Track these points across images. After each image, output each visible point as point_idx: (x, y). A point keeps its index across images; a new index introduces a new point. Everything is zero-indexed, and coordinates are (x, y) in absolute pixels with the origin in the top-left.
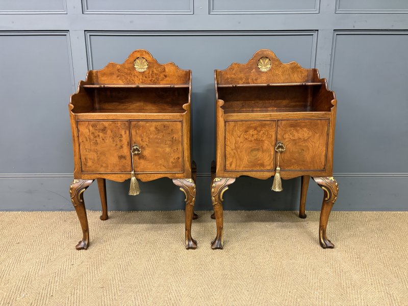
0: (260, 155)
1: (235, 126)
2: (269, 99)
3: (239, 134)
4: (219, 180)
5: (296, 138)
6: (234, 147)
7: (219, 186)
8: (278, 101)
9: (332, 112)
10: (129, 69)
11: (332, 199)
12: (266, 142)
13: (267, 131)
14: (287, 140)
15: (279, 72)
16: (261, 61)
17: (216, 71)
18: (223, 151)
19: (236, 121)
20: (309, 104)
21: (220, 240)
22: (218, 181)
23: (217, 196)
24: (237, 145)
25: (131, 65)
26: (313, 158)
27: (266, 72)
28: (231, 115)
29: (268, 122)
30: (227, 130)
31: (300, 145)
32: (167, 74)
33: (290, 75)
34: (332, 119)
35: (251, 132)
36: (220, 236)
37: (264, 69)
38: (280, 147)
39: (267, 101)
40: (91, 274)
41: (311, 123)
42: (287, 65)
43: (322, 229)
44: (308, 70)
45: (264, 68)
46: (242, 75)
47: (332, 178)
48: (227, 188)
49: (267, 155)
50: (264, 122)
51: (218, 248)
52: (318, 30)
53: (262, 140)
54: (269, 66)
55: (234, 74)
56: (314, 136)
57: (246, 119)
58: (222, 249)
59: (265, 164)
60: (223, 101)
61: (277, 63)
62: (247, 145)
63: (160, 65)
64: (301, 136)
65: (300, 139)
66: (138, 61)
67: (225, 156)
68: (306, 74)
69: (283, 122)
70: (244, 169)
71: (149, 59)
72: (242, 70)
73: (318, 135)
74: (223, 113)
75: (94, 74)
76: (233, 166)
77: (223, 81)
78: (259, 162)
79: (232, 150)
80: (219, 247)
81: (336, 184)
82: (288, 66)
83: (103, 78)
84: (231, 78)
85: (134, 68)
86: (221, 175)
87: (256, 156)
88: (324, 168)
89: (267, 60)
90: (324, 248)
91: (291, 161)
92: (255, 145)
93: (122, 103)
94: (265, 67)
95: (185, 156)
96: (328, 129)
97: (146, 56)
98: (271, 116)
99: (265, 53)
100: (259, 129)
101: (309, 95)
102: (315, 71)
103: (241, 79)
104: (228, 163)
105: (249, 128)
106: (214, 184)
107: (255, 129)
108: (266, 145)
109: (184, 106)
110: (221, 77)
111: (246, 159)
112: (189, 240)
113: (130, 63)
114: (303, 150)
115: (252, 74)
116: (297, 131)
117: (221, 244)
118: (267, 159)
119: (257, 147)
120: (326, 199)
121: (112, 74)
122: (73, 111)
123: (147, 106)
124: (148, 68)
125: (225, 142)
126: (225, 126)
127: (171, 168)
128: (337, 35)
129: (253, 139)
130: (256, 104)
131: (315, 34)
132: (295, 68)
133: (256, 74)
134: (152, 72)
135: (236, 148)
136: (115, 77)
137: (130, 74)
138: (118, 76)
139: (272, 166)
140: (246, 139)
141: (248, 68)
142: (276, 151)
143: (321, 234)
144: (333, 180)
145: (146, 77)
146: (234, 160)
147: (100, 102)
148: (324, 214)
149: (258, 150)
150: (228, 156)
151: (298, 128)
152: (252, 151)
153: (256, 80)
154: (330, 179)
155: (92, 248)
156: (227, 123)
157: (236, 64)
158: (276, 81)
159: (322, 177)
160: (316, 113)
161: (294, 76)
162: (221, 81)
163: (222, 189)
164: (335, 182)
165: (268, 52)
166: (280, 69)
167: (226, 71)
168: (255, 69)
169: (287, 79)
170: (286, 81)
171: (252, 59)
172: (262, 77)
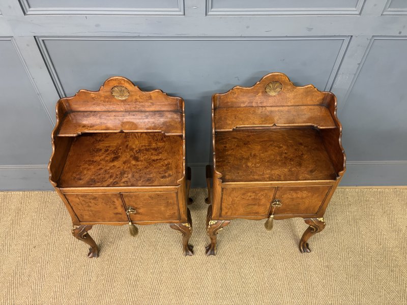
0: (256, 207)
1: (232, 191)
3: (236, 196)
5: (294, 197)
6: (230, 203)
7: (214, 228)
9: (337, 181)
10: (106, 97)
12: (263, 200)
13: (266, 193)
14: (284, 198)
15: (290, 95)
16: (270, 85)
17: (214, 97)
18: (219, 206)
22: (213, 224)
24: (233, 202)
25: (108, 93)
27: (275, 96)
28: (229, 184)
30: (224, 193)
31: (297, 201)
32: (153, 101)
33: (302, 98)
35: (249, 194)
37: (272, 93)
42: (301, 89)
44: (325, 94)
45: (272, 91)
46: (245, 99)
47: (321, 219)
49: (263, 207)
51: (212, 255)
52: (351, 36)
53: (259, 199)
54: (279, 90)
55: (236, 98)
56: (313, 195)
59: (260, 212)
60: (220, 173)
61: (289, 87)
62: (244, 202)
64: (299, 196)
66: (116, 89)
67: (221, 209)
68: (322, 98)
69: (283, 188)
70: (239, 215)
72: (246, 94)
73: (317, 195)
74: (221, 182)
76: (229, 214)
77: (222, 104)
78: (254, 211)
79: (228, 205)
82: (302, 91)
83: (76, 106)
84: (232, 102)
85: (113, 96)
86: (216, 219)
87: (252, 208)
88: (316, 213)
89: (278, 84)
90: (302, 253)
91: (285, 210)
92: (252, 202)
94: (274, 90)
95: (180, 213)
98: (271, 185)
99: (276, 77)
100: (257, 192)
103: (243, 102)
104: (223, 212)
106: (209, 227)
107: (254, 192)
108: (263, 202)
111: (242, 210)
112: (187, 250)
114: (299, 204)
115: (257, 98)
117: (214, 252)
118: (262, 210)
120: (312, 231)
121: (85, 102)
124: (130, 96)
125: (222, 200)
126: (222, 191)
127: (167, 219)
128: (374, 40)
129: (250, 198)
131: (347, 39)
132: (310, 92)
133: (263, 97)
134: (136, 99)
135: (233, 204)
136: (90, 104)
138: (94, 104)
139: (266, 213)
140: (243, 198)
141: (254, 92)
142: (272, 206)
143: (302, 244)
144: (322, 221)
145: (129, 105)
146: (230, 211)
148: (307, 236)
149: (255, 205)
150: (224, 208)
151: (298, 191)
152: (248, 205)
153: (261, 103)
154: (319, 220)
155: (102, 254)
156: (224, 190)
157: (238, 89)
158: (285, 104)
159: (312, 218)
160: (319, 182)
161: (308, 99)
162: (220, 104)
163: (217, 230)
164: (323, 223)
165: (280, 77)
166: (292, 93)
167: (226, 95)
168: (262, 93)
169: (298, 102)
170: (297, 104)
171: (259, 83)
172: (268, 100)
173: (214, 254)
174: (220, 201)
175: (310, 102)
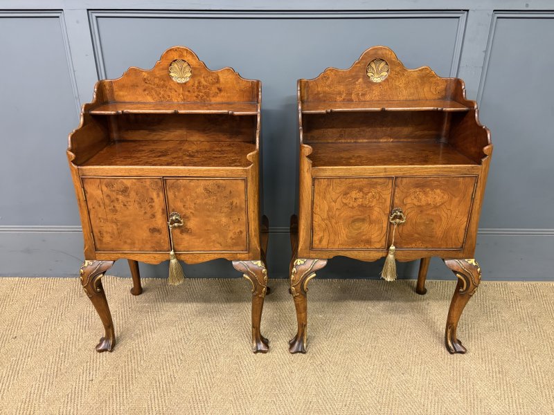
0: (365, 227)
1: (328, 185)
2: (383, 126)
3: (334, 198)
4: (302, 262)
5: (423, 203)
6: (325, 216)
7: (302, 272)
8: (396, 129)
9: (484, 166)
10: (161, 79)
11: (470, 290)
12: (376, 209)
13: (379, 193)
14: (408, 206)
15: (400, 83)
16: (373, 65)
17: (300, 81)
18: (309, 222)
19: (330, 179)
20: (444, 133)
21: (302, 341)
22: (301, 264)
23: (299, 286)
24: (330, 214)
25: (165, 72)
26: (446, 232)
27: (380, 84)
28: (323, 169)
29: (381, 181)
30: (316, 191)
31: (428, 214)
32: (221, 86)
33: (417, 88)
34: (481, 175)
35: (354, 194)
36: (303, 335)
37: (376, 79)
38: (396, 217)
39: (379, 129)
40: (118, 398)
41: (448, 181)
42: (413, 72)
43: (451, 326)
44: (446, 81)
45: (376, 76)
46: (341, 88)
47: (472, 261)
48: (314, 275)
49: (377, 228)
50: (375, 180)
51: (300, 352)
52: (468, 11)
53: (370, 207)
54: (385, 74)
55: (329, 86)
56: (451, 200)
57: (347, 174)
58: (305, 353)
59: (373, 240)
60: (310, 147)
61: (398, 69)
62: (346, 213)
63: (210, 73)
64: (430, 200)
65: (430, 204)
66: (175, 65)
67: (312, 229)
68: (443, 87)
69: (405, 180)
70: (341, 247)
71: (194, 62)
72: (342, 78)
73: (457, 199)
74: (311, 166)
75: (107, 87)
76: (324, 243)
77: (311, 97)
78: (364, 237)
79: (323, 220)
80: (300, 350)
81: (479, 270)
82: (415, 75)
83: (121, 93)
84: (324, 92)
85: (170, 78)
86: (305, 255)
87: (360, 228)
88: (462, 247)
89: (383, 64)
90: (452, 353)
91: (412, 236)
92: (359, 213)
93: (154, 130)
94: (378, 75)
95: (250, 229)
96: (475, 191)
97: (189, 58)
99: (380, 52)
100: (366, 190)
102: (458, 83)
103: (340, 94)
104: (316, 238)
105: (351, 188)
106: (294, 269)
107: (361, 190)
108: (375, 213)
109: (250, 156)
110: (308, 91)
111: (344, 234)
112: (257, 342)
113: (163, 69)
114: (432, 221)
115: (357, 86)
116: (426, 194)
117: (303, 346)
118: (376, 234)
119: (362, 217)
120: (461, 290)
121: (134, 86)
122: (74, 162)
123: (192, 136)
124: (193, 77)
125: (312, 209)
126: (313, 185)
127: (230, 246)
128: (498, 18)
129: (355, 205)
131: (463, 16)
132: (426, 77)
133: (364, 86)
134: (199, 83)
135: (330, 218)
136: (140, 90)
137: (164, 86)
138: (145, 90)
139: (383, 242)
140: (346, 204)
141: (352, 76)
142: (391, 223)
143: (449, 334)
144: (474, 264)
145: (189, 91)
146: (326, 234)
147: (119, 129)
148: (456, 309)
149: (363, 220)
150: (316, 228)
151: (428, 190)
152: (354, 221)
153: (363, 95)
154: (470, 262)
155: (120, 348)
156: (316, 182)
157: (332, 70)
158: (396, 98)
159: (457, 259)
160: (457, 168)
161: (425, 90)
162: (308, 96)
163: (306, 277)
164: (476, 267)
165: (384, 52)
166: (403, 79)
167: (316, 81)
168: (363, 78)
169: (412, 94)
170: (411, 98)
171: (359, 63)
172: (373, 90)
173: (303, 352)
174: (310, 209)
175: (429, 96)
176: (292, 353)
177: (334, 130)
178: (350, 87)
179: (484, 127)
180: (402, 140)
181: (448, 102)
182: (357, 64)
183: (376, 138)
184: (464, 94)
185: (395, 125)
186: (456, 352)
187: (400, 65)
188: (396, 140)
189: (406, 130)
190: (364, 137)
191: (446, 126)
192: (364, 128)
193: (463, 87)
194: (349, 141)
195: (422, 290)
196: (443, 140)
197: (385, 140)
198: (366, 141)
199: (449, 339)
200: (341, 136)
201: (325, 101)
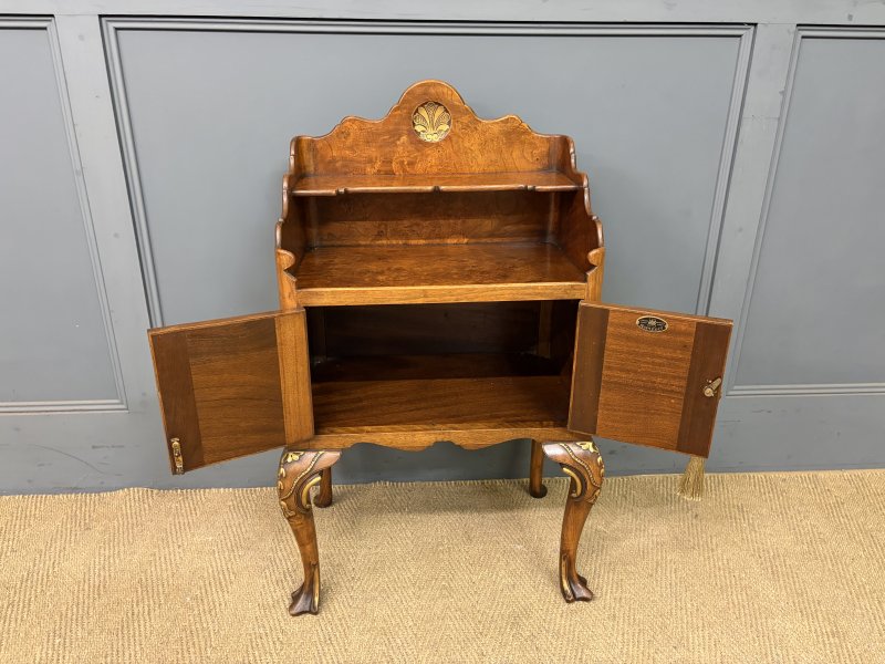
2: (449, 216)
4: (296, 457)
7: (296, 474)
8: (471, 222)
9: (591, 284)
11: (587, 496)
15: (472, 143)
16: (423, 112)
20: (551, 227)
21: (311, 593)
22: (293, 461)
23: (293, 498)
27: (438, 145)
28: (317, 293)
33: (501, 152)
36: (313, 582)
37: (430, 136)
39: (442, 222)
42: (492, 124)
43: (567, 558)
44: (548, 140)
45: (430, 131)
46: (373, 152)
47: (589, 445)
48: (319, 478)
51: (307, 612)
54: (445, 127)
55: (351, 148)
58: (316, 614)
60: (289, 254)
61: (465, 119)
68: (544, 149)
72: (371, 136)
74: (294, 287)
77: (321, 168)
80: (308, 608)
81: (600, 459)
82: (496, 129)
84: (344, 159)
86: (301, 445)
89: (440, 111)
90: (568, 602)
94: (432, 129)
98: (425, 296)
99: (432, 91)
101: (552, 207)
102: (565, 142)
103: (371, 161)
106: (282, 469)
110: (315, 157)
115: (400, 149)
117: (312, 602)
120: (574, 495)
130: (415, 228)
132: (515, 134)
133: (411, 148)
141: (389, 132)
143: (564, 569)
144: (592, 450)
148: (570, 526)
153: (411, 164)
154: (584, 447)
157: (353, 121)
158: (467, 170)
159: (562, 441)
160: (546, 288)
161: (514, 154)
162: (316, 165)
163: (304, 482)
164: (595, 455)
165: (440, 90)
166: (477, 136)
167: (328, 140)
168: (409, 135)
169: (493, 162)
170: (492, 169)
171: (398, 109)
172: (427, 157)
173: (313, 611)
175: (522, 165)
176: (293, 615)
177: (368, 224)
178: (388, 149)
179: (594, 218)
180: (484, 240)
181: (554, 176)
182: (396, 110)
183: (440, 238)
184: (573, 161)
185: (469, 215)
186: (576, 599)
187: (470, 112)
188: (473, 241)
189: (488, 224)
190: (420, 237)
191: (552, 216)
192: (418, 221)
193: (572, 150)
194: (394, 242)
195: (538, 490)
196: (550, 239)
197: (455, 241)
198: (422, 242)
199: (564, 576)
200: (380, 235)
201: (346, 173)
